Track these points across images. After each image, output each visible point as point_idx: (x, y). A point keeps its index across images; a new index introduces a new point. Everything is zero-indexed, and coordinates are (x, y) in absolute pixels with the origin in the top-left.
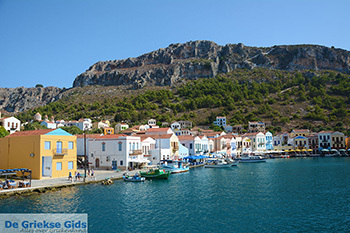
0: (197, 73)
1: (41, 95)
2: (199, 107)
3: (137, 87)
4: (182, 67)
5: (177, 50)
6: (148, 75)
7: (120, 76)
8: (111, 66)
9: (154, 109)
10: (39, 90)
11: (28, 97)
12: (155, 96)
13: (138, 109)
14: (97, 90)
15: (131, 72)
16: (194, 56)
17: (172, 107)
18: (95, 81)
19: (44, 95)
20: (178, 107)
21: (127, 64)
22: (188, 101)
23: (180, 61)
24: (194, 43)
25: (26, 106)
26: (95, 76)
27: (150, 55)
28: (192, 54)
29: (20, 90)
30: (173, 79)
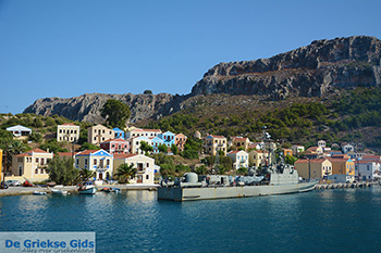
0: (353, 81)
1: (153, 103)
2: (364, 125)
3: (277, 98)
4: (333, 73)
5: (323, 49)
6: (290, 83)
7: (252, 82)
8: (237, 69)
9: (308, 126)
10: (151, 97)
11: (139, 106)
12: (306, 111)
13: (289, 126)
14: (226, 99)
15: (267, 78)
16: (347, 57)
17: (330, 125)
18: (220, 88)
19: (157, 103)
20: (337, 125)
21: (257, 66)
22: (348, 118)
23: (330, 65)
24: (347, 40)
25: (137, 117)
26: (220, 82)
27: (288, 55)
28: (344, 54)
29: (128, 98)
30: (323, 88)
